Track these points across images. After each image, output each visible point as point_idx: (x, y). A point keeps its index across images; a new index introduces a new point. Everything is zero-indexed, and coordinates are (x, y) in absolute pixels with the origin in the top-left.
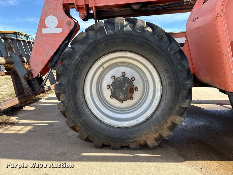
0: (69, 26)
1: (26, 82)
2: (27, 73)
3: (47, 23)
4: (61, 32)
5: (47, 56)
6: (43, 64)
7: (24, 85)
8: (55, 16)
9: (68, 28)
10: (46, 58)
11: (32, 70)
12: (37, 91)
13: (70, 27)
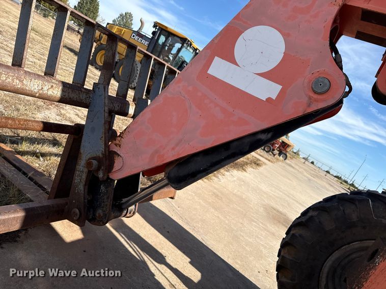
0: (315, 96)
1: (84, 176)
2: (101, 156)
3: (240, 48)
4: (269, 100)
5: (177, 145)
6: (156, 159)
7: (77, 180)
8: (286, 36)
9: (305, 100)
10: (173, 149)
11: (119, 155)
12: (100, 215)
13: (316, 101)
